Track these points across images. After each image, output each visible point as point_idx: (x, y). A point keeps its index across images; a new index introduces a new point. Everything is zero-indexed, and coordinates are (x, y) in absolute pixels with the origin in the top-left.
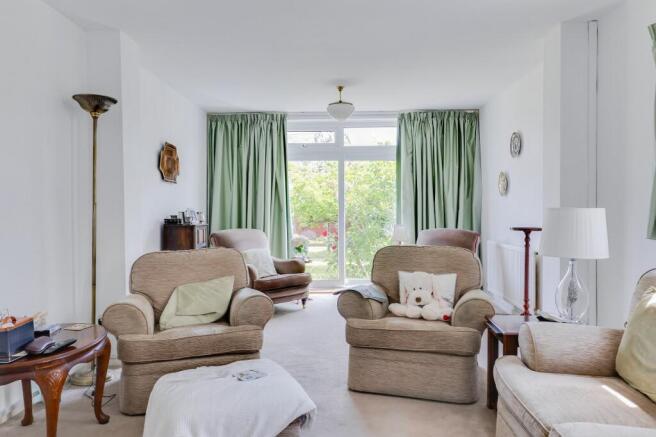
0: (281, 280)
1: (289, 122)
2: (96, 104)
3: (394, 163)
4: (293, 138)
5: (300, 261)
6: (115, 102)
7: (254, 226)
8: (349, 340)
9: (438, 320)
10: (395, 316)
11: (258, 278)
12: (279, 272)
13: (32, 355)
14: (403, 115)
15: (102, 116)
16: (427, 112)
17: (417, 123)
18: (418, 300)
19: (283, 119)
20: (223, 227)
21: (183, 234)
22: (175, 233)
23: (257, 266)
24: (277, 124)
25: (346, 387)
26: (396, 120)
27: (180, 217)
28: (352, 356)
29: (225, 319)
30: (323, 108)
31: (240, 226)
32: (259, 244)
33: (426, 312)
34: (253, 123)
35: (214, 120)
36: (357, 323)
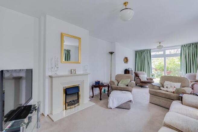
0: (147, 82)
1: (151, 51)
2: (111, 53)
3: (179, 57)
4: (152, 54)
5: (152, 78)
6: (114, 52)
7: (144, 71)
8: (149, 93)
9: (172, 92)
10: (161, 90)
11: (142, 80)
12: (147, 80)
13: (99, 85)
14: (182, 46)
15: (112, 55)
16: (190, 44)
17: (187, 47)
18: (167, 87)
19: (150, 50)
20: (138, 71)
21: (128, 72)
22: (127, 71)
23: (142, 78)
24: (149, 51)
25: (149, 102)
26: (180, 47)
27: (127, 69)
28: (150, 96)
29: (127, 86)
30: (156, 47)
31: (141, 71)
32: (144, 74)
33: (168, 90)
34: (144, 52)
35: (136, 52)
36: (151, 90)
